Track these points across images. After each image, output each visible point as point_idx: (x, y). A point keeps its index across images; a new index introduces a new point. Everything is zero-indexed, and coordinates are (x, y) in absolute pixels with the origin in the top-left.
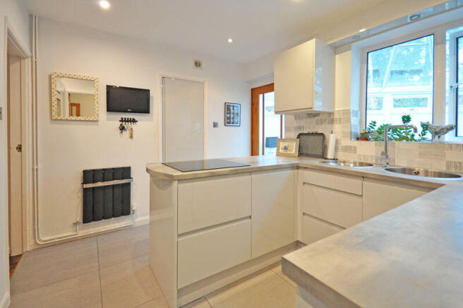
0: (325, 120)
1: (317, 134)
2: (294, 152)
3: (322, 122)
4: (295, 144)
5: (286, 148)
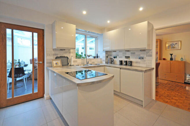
0: (67, 52)
1: (64, 57)
2: (60, 65)
3: (66, 53)
4: (59, 61)
5: (56, 64)
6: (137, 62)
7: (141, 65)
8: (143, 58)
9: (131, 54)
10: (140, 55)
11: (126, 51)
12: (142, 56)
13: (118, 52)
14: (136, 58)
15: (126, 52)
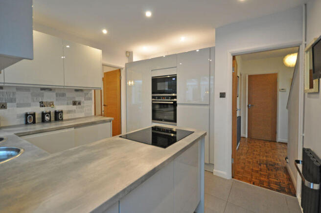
6: (69, 112)
7: (77, 115)
8: (79, 104)
9: (57, 96)
10: (74, 98)
11: (42, 89)
12: (77, 99)
13: (14, 90)
14: (68, 104)
15: (43, 91)
